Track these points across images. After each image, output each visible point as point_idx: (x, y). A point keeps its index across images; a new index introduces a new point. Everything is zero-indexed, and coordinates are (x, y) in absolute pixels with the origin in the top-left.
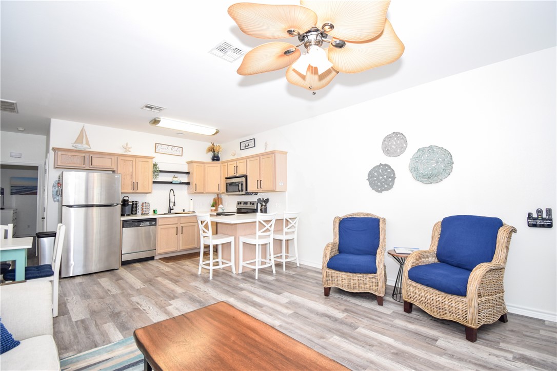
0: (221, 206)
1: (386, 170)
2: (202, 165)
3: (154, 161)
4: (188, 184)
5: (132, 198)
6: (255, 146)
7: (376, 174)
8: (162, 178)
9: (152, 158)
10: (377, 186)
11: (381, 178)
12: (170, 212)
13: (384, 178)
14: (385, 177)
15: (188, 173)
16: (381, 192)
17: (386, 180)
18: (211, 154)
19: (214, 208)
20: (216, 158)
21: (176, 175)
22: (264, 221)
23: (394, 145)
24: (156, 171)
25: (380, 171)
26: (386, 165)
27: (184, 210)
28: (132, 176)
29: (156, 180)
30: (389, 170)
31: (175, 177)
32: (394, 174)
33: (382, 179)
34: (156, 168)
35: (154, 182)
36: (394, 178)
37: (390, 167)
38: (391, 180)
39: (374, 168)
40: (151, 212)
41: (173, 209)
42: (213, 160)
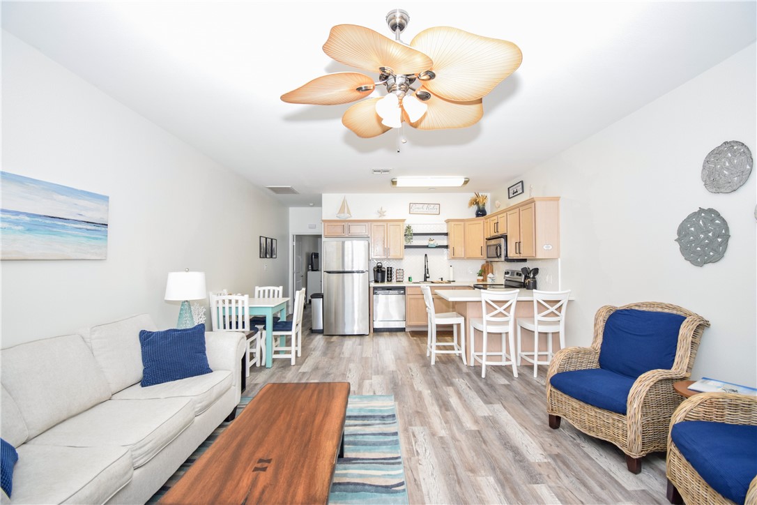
0: (490, 275)
1: (713, 220)
2: (462, 223)
3: (407, 223)
4: (447, 247)
5: (385, 265)
6: (523, 192)
7: (693, 229)
8: (416, 241)
9: (404, 220)
10: (695, 252)
11: (702, 236)
12: (425, 280)
13: (708, 238)
14: (710, 234)
15: (446, 234)
16: (701, 264)
17: (712, 241)
18: (475, 208)
19: (481, 278)
20: (481, 213)
21: (432, 237)
22: (493, 302)
23: (727, 169)
24: (409, 234)
25: (701, 222)
26: (711, 211)
27: (442, 279)
28: (384, 241)
29: (409, 244)
30: (717, 222)
31: (430, 240)
32: (727, 229)
33: (704, 239)
34: (409, 231)
35: (406, 247)
36: (727, 237)
37: (718, 215)
38: (722, 242)
39: (689, 217)
40: (406, 279)
41: (429, 277)
42: (478, 215)
